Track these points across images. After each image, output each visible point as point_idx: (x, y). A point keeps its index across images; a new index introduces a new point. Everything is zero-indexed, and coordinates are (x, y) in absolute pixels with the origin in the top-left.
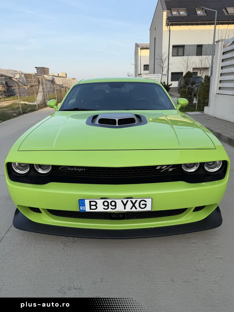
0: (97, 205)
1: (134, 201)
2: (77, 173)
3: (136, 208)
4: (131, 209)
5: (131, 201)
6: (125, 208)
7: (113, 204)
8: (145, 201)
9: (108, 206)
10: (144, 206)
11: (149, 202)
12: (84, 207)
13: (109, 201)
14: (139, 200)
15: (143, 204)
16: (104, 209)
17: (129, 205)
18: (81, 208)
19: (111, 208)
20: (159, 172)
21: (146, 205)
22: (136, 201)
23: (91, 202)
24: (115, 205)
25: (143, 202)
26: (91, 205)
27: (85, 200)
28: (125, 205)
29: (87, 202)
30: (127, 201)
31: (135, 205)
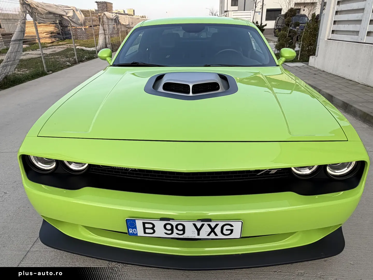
0: (154, 229)
1: (213, 224)
2: (126, 173)
3: (216, 235)
4: (209, 235)
5: (209, 225)
6: (199, 234)
7: (180, 227)
8: (232, 226)
9: (172, 229)
10: (229, 232)
11: (237, 226)
12: (135, 230)
13: (174, 224)
14: (221, 224)
15: (227, 230)
16: (166, 233)
17: (206, 230)
18: (130, 231)
19: (177, 234)
20: (255, 175)
21: (232, 231)
22: (217, 225)
23: (146, 224)
24: (184, 230)
25: (227, 227)
26: (145, 228)
27: (136, 220)
28: (199, 230)
29: (139, 224)
30: (203, 225)
31: (215, 230)
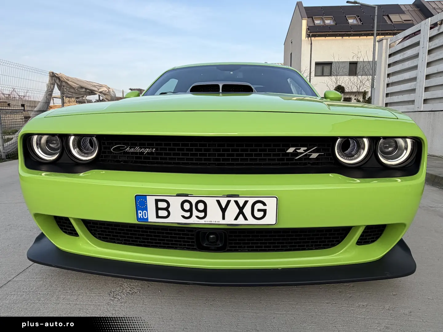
0: (169, 209)
1: (241, 201)
2: (140, 158)
3: (246, 219)
4: (236, 219)
5: (236, 202)
6: (224, 218)
7: (201, 206)
8: (264, 204)
9: (190, 210)
10: (262, 214)
11: (271, 204)
12: (145, 213)
13: (194, 200)
14: (251, 201)
15: (259, 210)
16: (183, 217)
17: (233, 210)
18: (139, 215)
19: (198, 217)
20: (292, 159)
21: (265, 211)
22: (246, 202)
23: (159, 203)
24: (205, 211)
25: (259, 206)
26: (158, 209)
27: (147, 197)
28: (224, 210)
29: (151, 202)
30: (229, 202)
31: (244, 211)
